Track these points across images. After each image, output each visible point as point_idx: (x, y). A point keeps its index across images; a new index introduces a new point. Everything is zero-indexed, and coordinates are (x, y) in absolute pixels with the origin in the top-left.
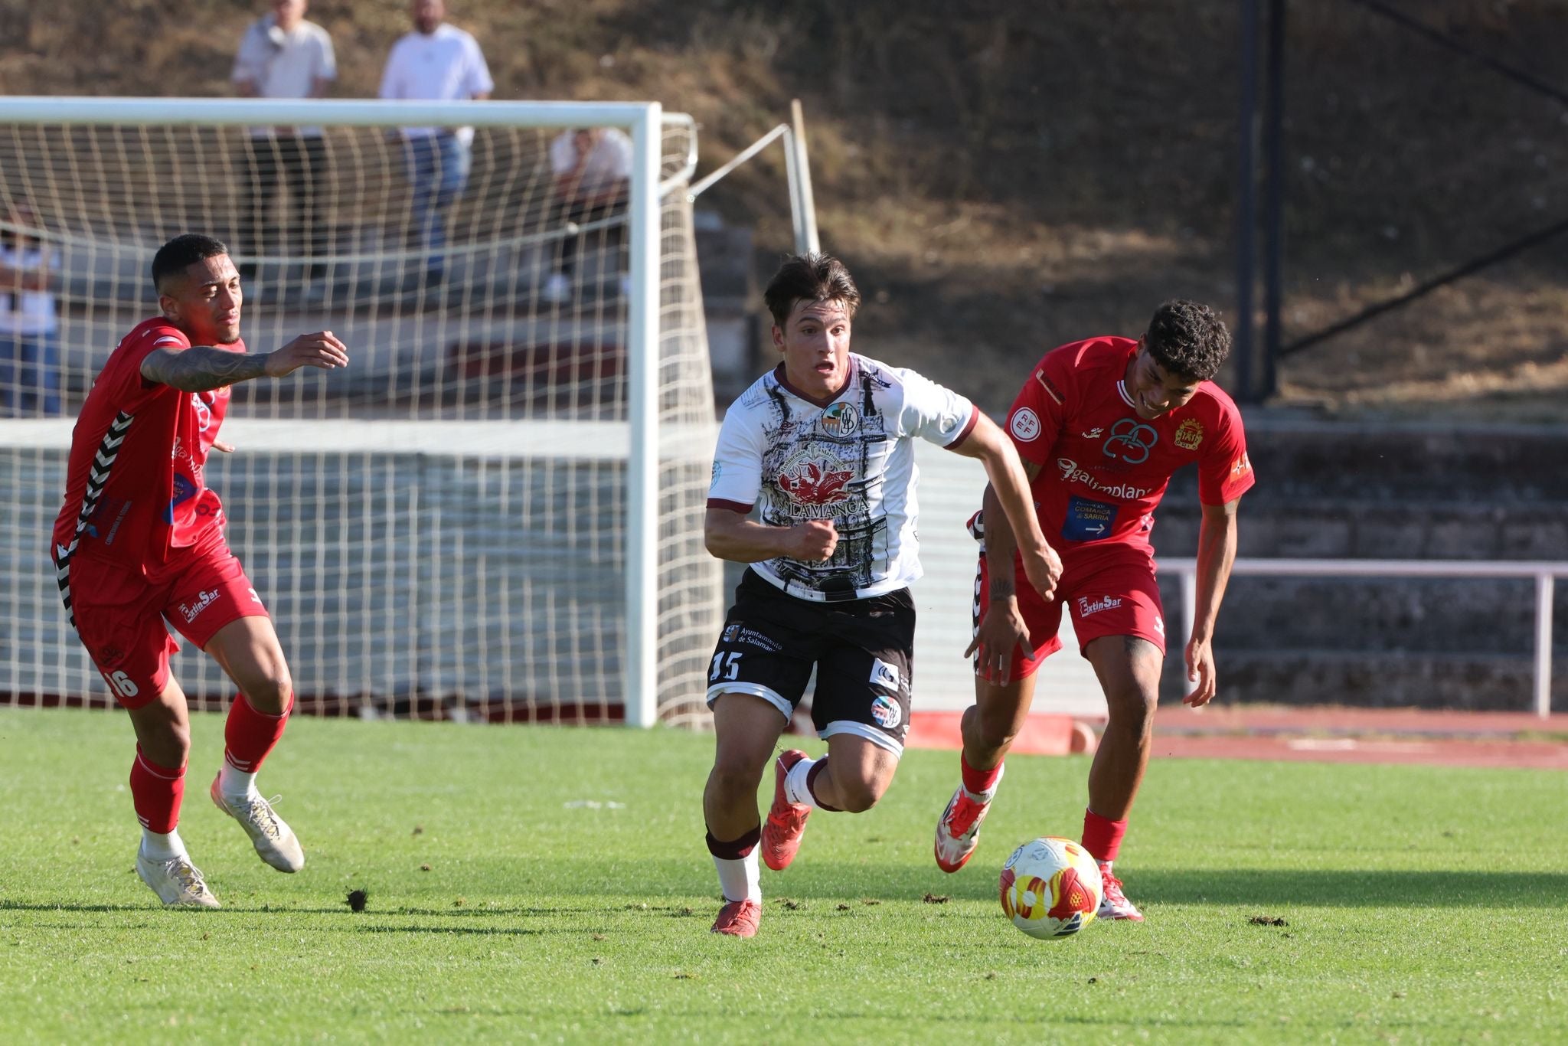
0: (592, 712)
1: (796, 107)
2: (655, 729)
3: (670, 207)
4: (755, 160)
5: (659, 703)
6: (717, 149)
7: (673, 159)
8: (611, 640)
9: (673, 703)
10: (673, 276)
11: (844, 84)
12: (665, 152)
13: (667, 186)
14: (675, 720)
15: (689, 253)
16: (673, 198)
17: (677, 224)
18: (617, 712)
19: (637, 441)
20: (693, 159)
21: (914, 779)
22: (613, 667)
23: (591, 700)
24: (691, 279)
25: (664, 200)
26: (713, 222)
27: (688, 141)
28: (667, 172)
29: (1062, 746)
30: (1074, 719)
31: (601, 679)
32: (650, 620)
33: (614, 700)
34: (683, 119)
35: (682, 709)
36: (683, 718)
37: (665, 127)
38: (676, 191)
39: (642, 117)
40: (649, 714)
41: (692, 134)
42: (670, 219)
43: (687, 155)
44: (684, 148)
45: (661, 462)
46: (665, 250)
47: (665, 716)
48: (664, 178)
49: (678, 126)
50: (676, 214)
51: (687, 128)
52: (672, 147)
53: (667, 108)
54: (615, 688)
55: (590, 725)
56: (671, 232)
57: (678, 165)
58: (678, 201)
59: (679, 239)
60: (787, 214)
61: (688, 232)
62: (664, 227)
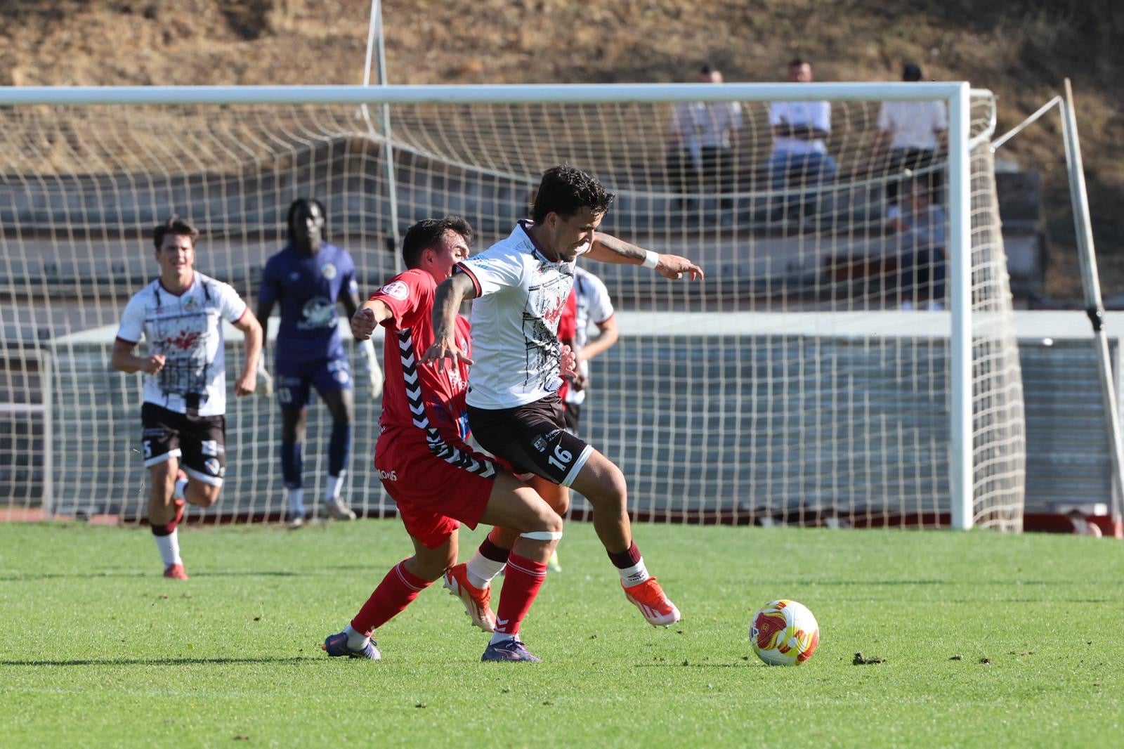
0: (929, 519)
1: (1068, 83)
2: (972, 531)
3: (978, 156)
4: (1042, 119)
5: (975, 513)
6: (1014, 114)
7: (979, 122)
8: (943, 468)
9: (986, 511)
10: (981, 206)
11: (1106, 67)
12: (973, 117)
13: (975, 141)
14: (988, 524)
15: (992, 190)
16: (979, 151)
17: (983, 169)
18: (946, 519)
19: (957, 325)
20: (993, 122)
22: (944, 487)
23: (928, 511)
24: (994, 208)
25: (973, 152)
26: (1012, 166)
27: (989, 109)
28: (975, 131)
31: (935, 496)
32: (968, 453)
33: (945, 511)
34: (985, 93)
35: (992, 516)
36: (994, 522)
37: (973, 99)
38: (981, 144)
39: (957, 92)
40: (968, 521)
41: (993, 104)
42: (978, 165)
43: (989, 119)
44: (987, 114)
45: (974, 340)
46: (974, 188)
47: (980, 521)
48: (972, 136)
49: (983, 98)
50: (982, 161)
51: (989, 99)
52: (978, 113)
53: (975, 85)
54: (945, 503)
55: (926, 529)
56: (978, 174)
57: (983, 126)
58: (983, 152)
59: (984, 179)
60: (1063, 161)
61: (991, 175)
62: (973, 171)
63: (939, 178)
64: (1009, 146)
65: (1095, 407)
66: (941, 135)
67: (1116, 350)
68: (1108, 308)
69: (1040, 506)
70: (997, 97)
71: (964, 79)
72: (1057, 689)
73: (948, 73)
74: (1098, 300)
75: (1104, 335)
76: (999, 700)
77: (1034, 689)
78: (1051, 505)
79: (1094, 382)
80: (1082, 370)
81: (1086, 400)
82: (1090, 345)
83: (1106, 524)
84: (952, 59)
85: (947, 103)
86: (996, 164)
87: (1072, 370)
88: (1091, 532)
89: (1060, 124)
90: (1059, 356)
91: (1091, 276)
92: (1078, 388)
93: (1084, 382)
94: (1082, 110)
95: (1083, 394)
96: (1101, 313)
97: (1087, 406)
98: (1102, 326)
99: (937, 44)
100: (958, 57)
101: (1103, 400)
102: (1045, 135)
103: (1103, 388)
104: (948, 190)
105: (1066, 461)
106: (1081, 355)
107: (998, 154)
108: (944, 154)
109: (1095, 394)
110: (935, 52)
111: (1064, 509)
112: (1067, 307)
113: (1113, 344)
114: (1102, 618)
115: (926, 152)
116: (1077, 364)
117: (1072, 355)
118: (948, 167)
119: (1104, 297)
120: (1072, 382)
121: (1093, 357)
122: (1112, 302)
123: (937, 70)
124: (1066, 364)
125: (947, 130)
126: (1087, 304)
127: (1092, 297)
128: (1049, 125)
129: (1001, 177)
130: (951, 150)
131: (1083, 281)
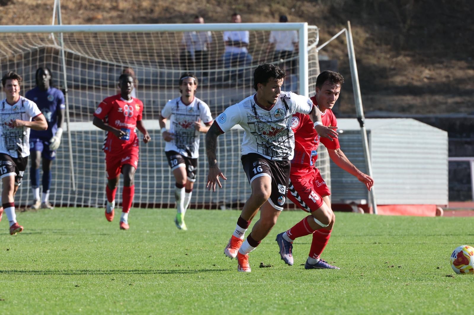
1: (349, 23)
3: (311, 54)
4: (338, 38)
6: (326, 36)
7: (311, 39)
10: (313, 75)
11: (365, 16)
12: (309, 37)
13: (310, 47)
15: (318, 68)
16: (311, 51)
17: (314, 59)
20: (318, 39)
21: (388, 225)
25: (309, 52)
26: (326, 58)
27: (316, 34)
28: (310, 43)
29: (433, 214)
30: (437, 206)
34: (314, 27)
37: (309, 30)
38: (312, 49)
39: (302, 27)
41: (317, 32)
42: (311, 57)
43: (316, 38)
44: (315, 36)
46: (310, 67)
48: (309, 45)
49: (313, 29)
50: (313, 56)
51: (316, 30)
52: (311, 36)
53: (310, 24)
55: (291, 210)
56: (311, 61)
57: (313, 41)
58: (314, 52)
59: (314, 63)
60: (347, 55)
61: (317, 61)
62: (309, 60)
63: (295, 63)
64: (324, 49)
65: (361, 159)
66: (296, 45)
67: (370, 135)
68: (366, 117)
69: (338, 200)
70: (319, 29)
71: (305, 21)
72: (345, 277)
73: (298, 19)
74: (362, 114)
75: (365, 129)
76: (321, 282)
77: (336, 277)
78: (343, 200)
79: (361, 148)
80: (355, 143)
81: (357, 156)
82: (359, 133)
83: (366, 208)
84: (300, 13)
85: (298, 31)
86: (319, 57)
87: (351, 143)
88: (360, 211)
89: (346, 40)
90: (346, 137)
91: (359, 104)
92: (354, 151)
93: (356, 148)
94: (355, 34)
95: (356, 153)
96: (363, 119)
97: (358, 159)
98: (364, 125)
99: (294, 6)
100: (303, 12)
101: (364, 156)
102: (339, 45)
103: (364, 151)
104: (299, 68)
105: (349, 182)
106: (355, 137)
107: (319, 53)
108: (297, 53)
109: (361, 153)
110: (293, 10)
111: (348, 202)
112: (349, 117)
113: (368, 132)
114: (364, 247)
115: (289, 52)
116: (353, 141)
117: (352, 137)
118: (299, 58)
119: (364, 113)
120: (351, 148)
121: (360, 138)
122: (368, 115)
123: (294, 18)
124: (349, 141)
125: (298, 42)
126: (357, 116)
127: (359, 113)
128: (341, 41)
129: (321, 62)
130: (300, 51)
131: (356, 106)
